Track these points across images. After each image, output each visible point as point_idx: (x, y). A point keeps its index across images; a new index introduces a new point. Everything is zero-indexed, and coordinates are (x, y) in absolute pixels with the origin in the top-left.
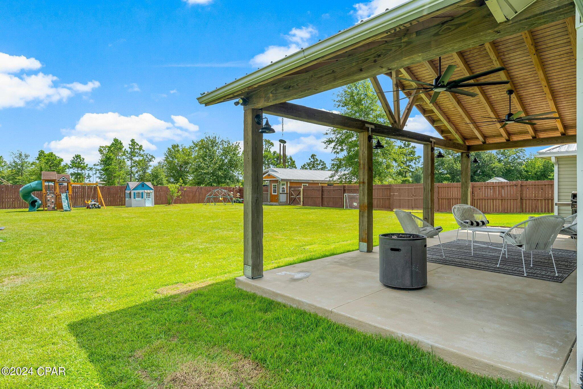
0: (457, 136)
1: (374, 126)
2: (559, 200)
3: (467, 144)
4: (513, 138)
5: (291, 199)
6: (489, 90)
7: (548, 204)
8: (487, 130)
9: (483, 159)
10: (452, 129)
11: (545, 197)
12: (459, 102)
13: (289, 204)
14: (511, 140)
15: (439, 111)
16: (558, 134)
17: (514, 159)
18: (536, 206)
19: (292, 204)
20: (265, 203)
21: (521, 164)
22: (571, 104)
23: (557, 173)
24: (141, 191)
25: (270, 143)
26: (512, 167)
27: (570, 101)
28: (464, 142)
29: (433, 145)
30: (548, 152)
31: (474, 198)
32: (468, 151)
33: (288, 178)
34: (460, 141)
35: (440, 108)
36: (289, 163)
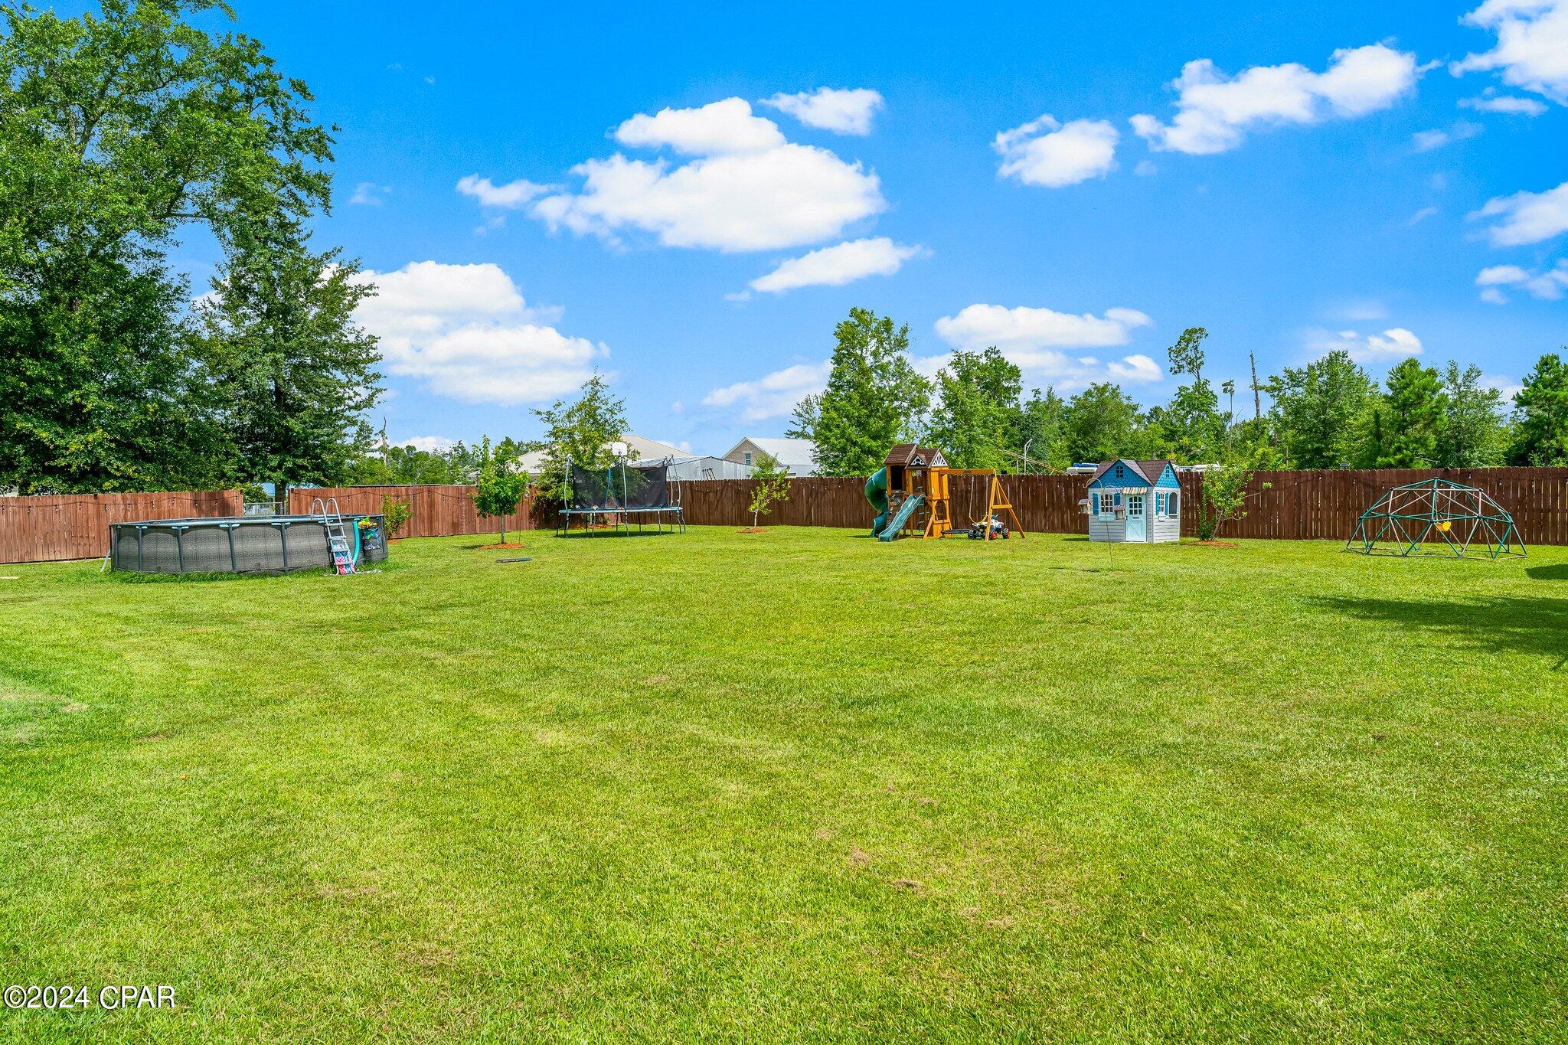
24: (1112, 491)
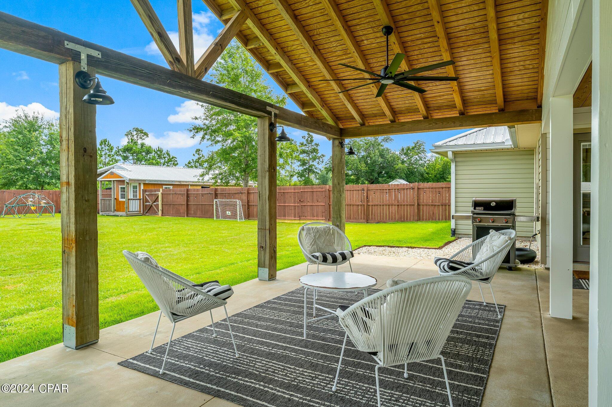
0: (324, 113)
1: (98, 52)
2: (456, 211)
3: (341, 126)
4: (400, 118)
5: (145, 207)
6: (358, 27)
7: (446, 210)
8: (365, 104)
9: (387, 160)
10: (315, 100)
11: (442, 202)
12: (316, 49)
13: (143, 214)
14: (397, 121)
15: (290, 65)
16: (455, 114)
17: (416, 160)
18: (433, 213)
19: (147, 214)
20: (107, 213)
21: (422, 165)
22: (472, 62)
23: (454, 172)
25: (142, 133)
26: (415, 168)
27: (472, 57)
28: (336, 123)
29: (273, 119)
30: (444, 145)
31: (369, 204)
32: (341, 136)
33: (140, 178)
34: (330, 122)
35: (291, 60)
36: (166, 159)
